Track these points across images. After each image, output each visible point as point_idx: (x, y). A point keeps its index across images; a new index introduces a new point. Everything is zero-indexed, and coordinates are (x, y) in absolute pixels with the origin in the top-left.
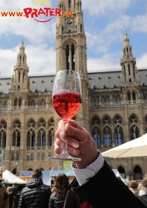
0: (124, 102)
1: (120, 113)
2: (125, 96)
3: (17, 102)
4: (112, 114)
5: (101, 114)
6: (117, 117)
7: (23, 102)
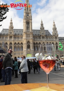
0: (42, 39)
1: (40, 42)
2: (42, 38)
3: (11, 37)
4: (38, 42)
5: (35, 42)
6: (40, 43)
7: (13, 37)
